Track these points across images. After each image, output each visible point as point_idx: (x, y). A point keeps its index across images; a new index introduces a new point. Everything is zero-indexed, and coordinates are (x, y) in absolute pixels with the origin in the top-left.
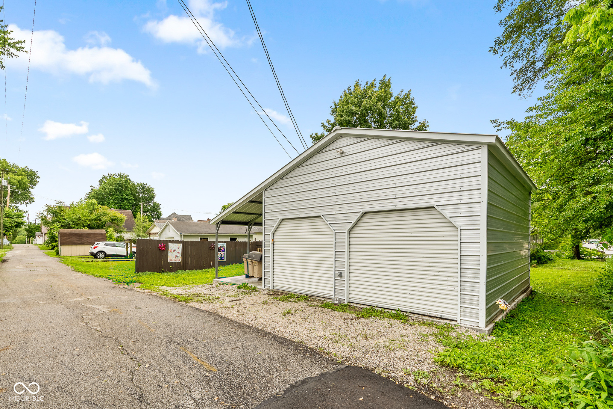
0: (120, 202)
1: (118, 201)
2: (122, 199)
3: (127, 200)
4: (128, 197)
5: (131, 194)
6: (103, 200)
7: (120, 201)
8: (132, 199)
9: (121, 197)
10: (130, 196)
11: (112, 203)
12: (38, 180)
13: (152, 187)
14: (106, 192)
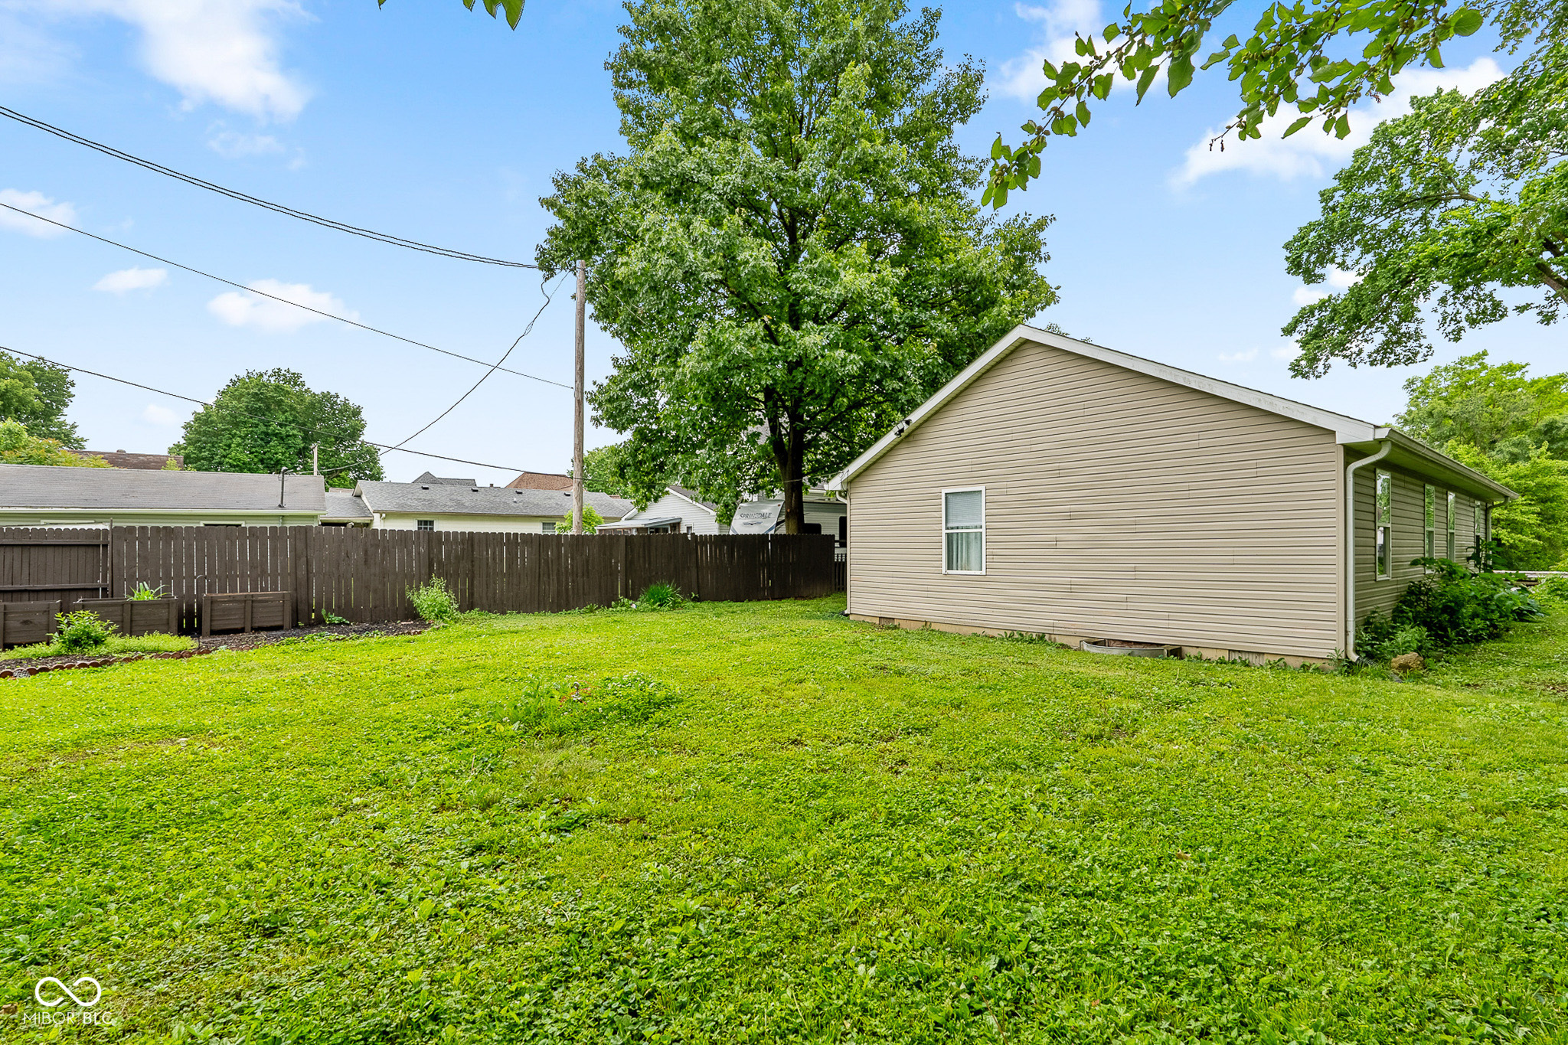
0: (260, 442)
1: (256, 441)
2: (267, 434)
3: (282, 439)
4: (283, 431)
5: (293, 421)
6: (215, 439)
7: (262, 439)
8: (295, 436)
9: (264, 429)
10: (288, 428)
11: (239, 445)
12: (72, 390)
13: (353, 402)
14: (223, 418)
